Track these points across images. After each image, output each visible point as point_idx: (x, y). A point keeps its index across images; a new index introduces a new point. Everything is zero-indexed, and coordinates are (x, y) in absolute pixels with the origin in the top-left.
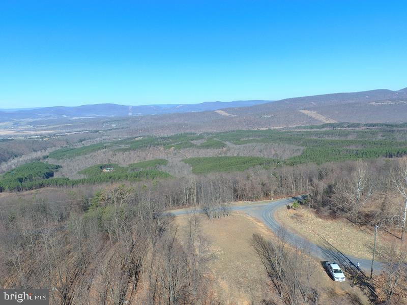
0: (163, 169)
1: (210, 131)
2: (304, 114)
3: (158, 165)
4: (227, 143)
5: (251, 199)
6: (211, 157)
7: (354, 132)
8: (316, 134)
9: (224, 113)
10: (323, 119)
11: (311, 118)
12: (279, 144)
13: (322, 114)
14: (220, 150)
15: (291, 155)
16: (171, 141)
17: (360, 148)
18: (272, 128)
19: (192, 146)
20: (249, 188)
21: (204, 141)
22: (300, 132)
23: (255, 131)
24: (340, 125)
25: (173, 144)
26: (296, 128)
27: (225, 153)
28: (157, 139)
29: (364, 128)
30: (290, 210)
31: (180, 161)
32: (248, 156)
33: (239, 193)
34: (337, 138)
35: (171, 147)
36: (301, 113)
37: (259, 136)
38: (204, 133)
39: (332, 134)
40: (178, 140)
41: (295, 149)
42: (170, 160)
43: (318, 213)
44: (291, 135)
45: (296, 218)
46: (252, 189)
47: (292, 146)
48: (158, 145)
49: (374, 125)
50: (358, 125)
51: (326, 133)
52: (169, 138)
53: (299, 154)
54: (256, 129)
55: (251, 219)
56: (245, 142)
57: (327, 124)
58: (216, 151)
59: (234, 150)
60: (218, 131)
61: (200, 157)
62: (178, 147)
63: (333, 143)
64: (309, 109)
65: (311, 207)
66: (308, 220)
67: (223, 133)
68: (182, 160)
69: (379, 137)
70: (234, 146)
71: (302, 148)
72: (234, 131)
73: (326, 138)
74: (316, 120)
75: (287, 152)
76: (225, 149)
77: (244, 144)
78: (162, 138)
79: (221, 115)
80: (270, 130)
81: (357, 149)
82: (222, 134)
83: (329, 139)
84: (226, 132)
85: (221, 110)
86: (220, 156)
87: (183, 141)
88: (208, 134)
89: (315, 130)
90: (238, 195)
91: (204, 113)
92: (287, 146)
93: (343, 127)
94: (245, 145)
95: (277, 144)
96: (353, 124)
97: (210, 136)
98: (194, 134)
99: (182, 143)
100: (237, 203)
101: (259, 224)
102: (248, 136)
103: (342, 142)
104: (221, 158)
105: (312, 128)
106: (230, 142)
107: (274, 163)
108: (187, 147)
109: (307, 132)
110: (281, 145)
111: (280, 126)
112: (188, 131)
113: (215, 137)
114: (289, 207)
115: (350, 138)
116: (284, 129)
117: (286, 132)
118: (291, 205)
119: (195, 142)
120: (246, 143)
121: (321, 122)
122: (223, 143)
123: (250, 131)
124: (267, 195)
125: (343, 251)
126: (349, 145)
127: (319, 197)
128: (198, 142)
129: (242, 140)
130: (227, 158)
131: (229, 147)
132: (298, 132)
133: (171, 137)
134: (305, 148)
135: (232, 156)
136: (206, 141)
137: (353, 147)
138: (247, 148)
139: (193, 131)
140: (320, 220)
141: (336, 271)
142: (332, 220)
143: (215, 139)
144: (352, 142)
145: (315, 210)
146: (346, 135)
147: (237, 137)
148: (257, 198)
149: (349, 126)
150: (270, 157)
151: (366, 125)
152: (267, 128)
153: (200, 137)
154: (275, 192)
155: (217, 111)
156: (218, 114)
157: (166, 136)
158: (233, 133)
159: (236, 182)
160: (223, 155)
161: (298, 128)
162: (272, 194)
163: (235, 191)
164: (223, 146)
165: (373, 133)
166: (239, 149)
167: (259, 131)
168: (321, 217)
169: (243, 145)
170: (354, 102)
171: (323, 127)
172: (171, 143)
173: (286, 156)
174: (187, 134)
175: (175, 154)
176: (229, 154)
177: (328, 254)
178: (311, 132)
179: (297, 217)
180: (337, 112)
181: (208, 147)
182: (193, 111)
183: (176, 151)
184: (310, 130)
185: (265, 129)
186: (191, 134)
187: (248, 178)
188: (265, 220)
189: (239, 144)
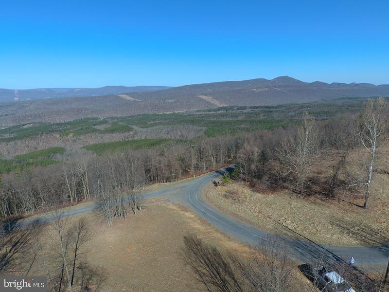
1: (114, 115)
2: (202, 99)
4: (134, 127)
7: (243, 114)
8: (214, 116)
9: (128, 98)
10: (218, 104)
11: (208, 102)
12: (184, 126)
13: (216, 99)
14: (127, 134)
15: (195, 135)
18: (176, 112)
19: (95, 131)
21: (108, 126)
22: (200, 115)
23: (161, 115)
24: (232, 108)
25: (71, 131)
26: (197, 111)
27: (133, 137)
29: (250, 110)
32: (155, 138)
35: (68, 133)
36: (200, 98)
37: (165, 119)
38: (108, 118)
39: (227, 115)
40: (77, 125)
41: (198, 130)
44: (193, 118)
47: (195, 127)
48: (53, 131)
49: (257, 108)
50: (245, 108)
51: (221, 115)
52: (66, 124)
54: (161, 113)
56: (152, 125)
58: (122, 135)
59: (141, 133)
60: (123, 116)
62: (78, 133)
64: (206, 95)
67: (129, 117)
68: (84, 148)
69: (262, 117)
70: (142, 129)
71: (204, 129)
72: (140, 115)
73: (222, 119)
75: (191, 133)
76: (131, 133)
77: (151, 127)
78: (57, 124)
79: (126, 99)
80: (174, 114)
81: (247, 127)
83: (224, 120)
84: (132, 116)
85: (125, 94)
86: (127, 140)
87: (84, 127)
88: (112, 118)
89: (212, 112)
91: (105, 97)
92: (191, 126)
93: (234, 110)
95: (182, 126)
97: (116, 120)
98: (96, 119)
99: (81, 129)
102: (155, 120)
103: (235, 122)
104: (128, 142)
105: (209, 111)
106: (137, 126)
108: (88, 133)
109: (206, 114)
110: (186, 126)
111: (183, 110)
112: (89, 116)
115: (240, 118)
116: (186, 112)
117: (188, 115)
119: (98, 127)
121: (215, 105)
122: (129, 127)
123: (156, 115)
126: (241, 124)
128: (101, 127)
129: (149, 123)
130: (135, 142)
131: (135, 131)
132: (198, 115)
133: (69, 123)
134: (206, 128)
135: (139, 139)
136: (110, 126)
137: (243, 126)
138: (155, 130)
139: (95, 116)
143: (120, 123)
144: (242, 122)
146: (237, 116)
147: (144, 121)
149: (238, 109)
150: (177, 138)
151: (251, 107)
152: (172, 112)
153: (104, 122)
156: (122, 98)
157: (62, 121)
160: (130, 139)
161: (199, 111)
164: (130, 129)
165: (257, 114)
166: (147, 132)
167: (165, 115)
171: (218, 110)
172: (69, 129)
173: (191, 136)
174: (88, 119)
175: (75, 141)
176: (136, 138)
178: (209, 114)
180: (228, 98)
181: (113, 131)
183: (75, 138)
184: (208, 113)
185: (169, 112)
186: (94, 119)
189: (146, 128)
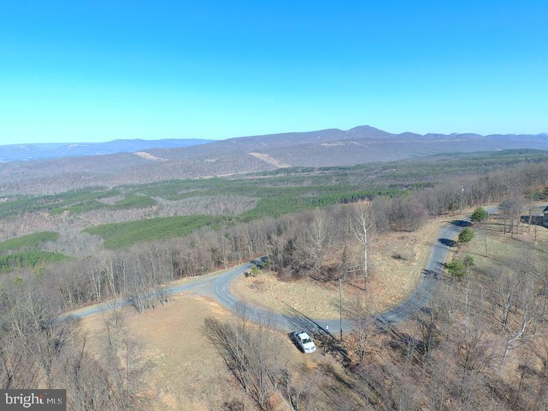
0: (51, 247)
1: (129, 182)
2: (255, 158)
3: (40, 243)
4: (158, 199)
5: (199, 273)
6: (134, 222)
7: (309, 177)
8: (271, 182)
9: (149, 156)
10: (276, 164)
11: (263, 162)
13: (274, 157)
14: (147, 210)
15: (245, 208)
16: (61, 201)
17: (316, 195)
18: (219, 176)
19: (101, 206)
20: (195, 258)
21: (120, 198)
22: (252, 179)
23: (197, 181)
24: (295, 170)
25: (66, 207)
26: (248, 174)
27: (156, 213)
28: (36, 199)
29: (318, 172)
30: (249, 278)
31: (82, 232)
32: (189, 215)
33: (182, 267)
34: (293, 186)
35: (61, 212)
36: (251, 156)
37: (203, 187)
38: (120, 187)
39: (287, 180)
40: (74, 198)
41: (248, 201)
42: (62, 232)
43: (280, 276)
44: (243, 184)
45: (256, 287)
46: (199, 258)
47: (244, 197)
48: (39, 209)
49: (328, 169)
50: (312, 170)
51: (280, 180)
52: (57, 197)
53: (253, 207)
54: (197, 178)
55: (201, 299)
56: (184, 196)
57: (281, 169)
58: (141, 211)
59: (168, 208)
60: (142, 183)
61: (116, 222)
62: (76, 210)
63: (289, 191)
64: (260, 152)
65: (272, 269)
66: (269, 287)
67: (151, 184)
68: (86, 231)
69: (334, 182)
70: (169, 202)
71: (257, 199)
72: (166, 181)
74: (269, 165)
75: (239, 206)
76: (154, 208)
77: (182, 198)
78: (44, 197)
79: (145, 159)
80: (216, 179)
81: (314, 196)
82: (149, 187)
83: (284, 186)
84: (155, 183)
85: (144, 151)
86: (148, 218)
87: (85, 200)
88: (126, 187)
89: (269, 176)
90: (180, 270)
91: (115, 156)
92: (239, 197)
93: (297, 172)
94: (184, 200)
95: (227, 197)
96: (308, 168)
97: (130, 189)
98: (102, 188)
99: (81, 204)
100: (178, 281)
101: (212, 304)
102: (188, 188)
103: (298, 189)
104: (150, 221)
105: (265, 175)
106: (162, 197)
107: (224, 221)
108: (91, 209)
109: (260, 179)
110: (232, 197)
111: (228, 173)
112: (91, 184)
113: (137, 191)
114: (247, 275)
115: (305, 184)
116: (233, 176)
117: (235, 181)
118: (249, 271)
119: (105, 201)
120: (186, 197)
121: (274, 166)
122: (152, 200)
123: (190, 181)
124: (219, 264)
125: (310, 316)
126: (305, 192)
127: (280, 257)
128: (111, 201)
129: (180, 193)
130: (158, 220)
131: (161, 204)
132: (250, 180)
133: (62, 196)
134: (260, 199)
135: (166, 217)
136: (123, 198)
137: (309, 195)
138: (188, 204)
139: (100, 184)
140: (283, 283)
141: (305, 341)
142: (295, 281)
143: (138, 194)
144: (308, 189)
145: (277, 273)
146: (302, 181)
147: (172, 190)
148: (206, 270)
149: (303, 171)
150: (219, 214)
151: (320, 169)
152: (213, 177)
153: (114, 193)
154: (229, 259)
155: (138, 153)
156: (140, 158)
157: (51, 193)
158: (166, 184)
159: (175, 253)
160: (153, 217)
161: (250, 174)
162: (225, 261)
163: (176, 265)
164: (153, 203)
165: (327, 178)
166: (177, 206)
167: (202, 180)
168: (283, 280)
169: (181, 201)
170: (306, 143)
171: (277, 173)
172: (62, 205)
173: (239, 210)
174: (90, 188)
175: (72, 221)
176: (161, 215)
177: (294, 323)
178: (263, 179)
179: (257, 285)
180: (290, 155)
181: (127, 206)
182: (97, 154)
183: (72, 217)
184: (262, 177)
185: (209, 177)
186: (98, 188)
187: (192, 245)
188: (219, 296)
189: (175, 200)
